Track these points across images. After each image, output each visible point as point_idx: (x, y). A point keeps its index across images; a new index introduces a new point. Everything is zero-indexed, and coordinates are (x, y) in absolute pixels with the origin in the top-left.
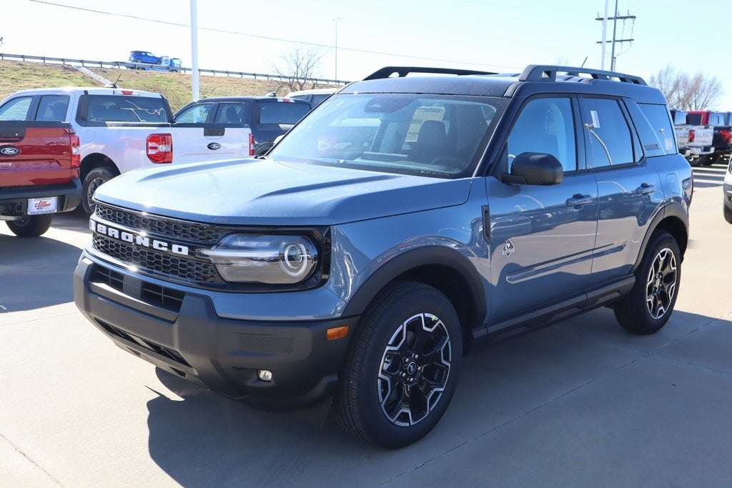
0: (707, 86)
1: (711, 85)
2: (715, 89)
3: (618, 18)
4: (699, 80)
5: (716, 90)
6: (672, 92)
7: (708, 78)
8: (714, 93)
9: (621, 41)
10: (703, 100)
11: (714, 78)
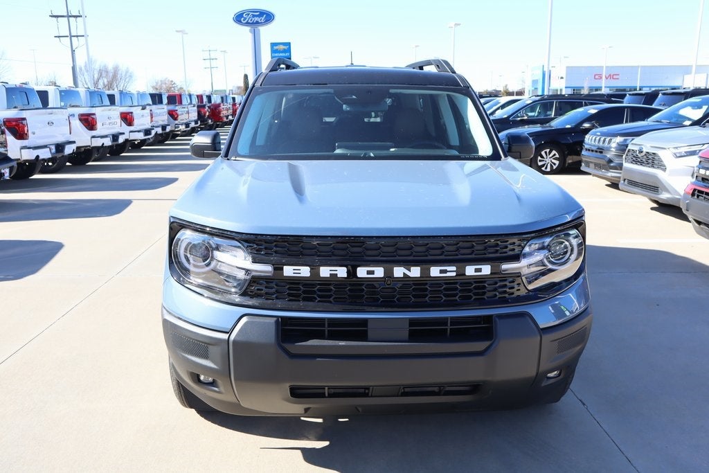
0: (124, 74)
1: (126, 75)
2: (129, 76)
3: (71, 16)
4: (116, 70)
5: (131, 76)
6: (98, 79)
7: (123, 68)
8: (130, 80)
9: (77, 36)
10: (122, 85)
11: (127, 68)
